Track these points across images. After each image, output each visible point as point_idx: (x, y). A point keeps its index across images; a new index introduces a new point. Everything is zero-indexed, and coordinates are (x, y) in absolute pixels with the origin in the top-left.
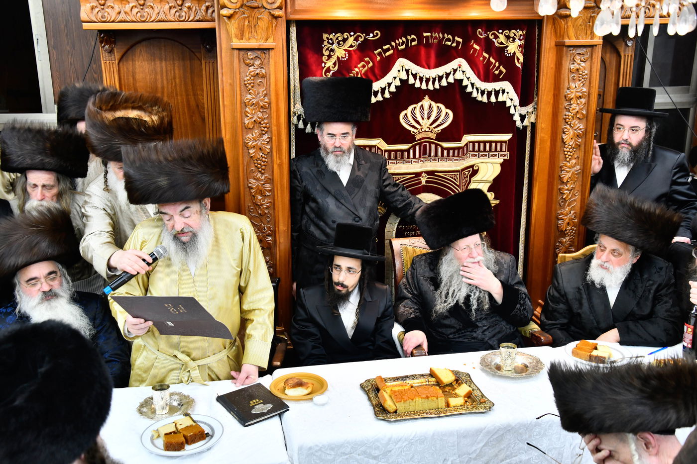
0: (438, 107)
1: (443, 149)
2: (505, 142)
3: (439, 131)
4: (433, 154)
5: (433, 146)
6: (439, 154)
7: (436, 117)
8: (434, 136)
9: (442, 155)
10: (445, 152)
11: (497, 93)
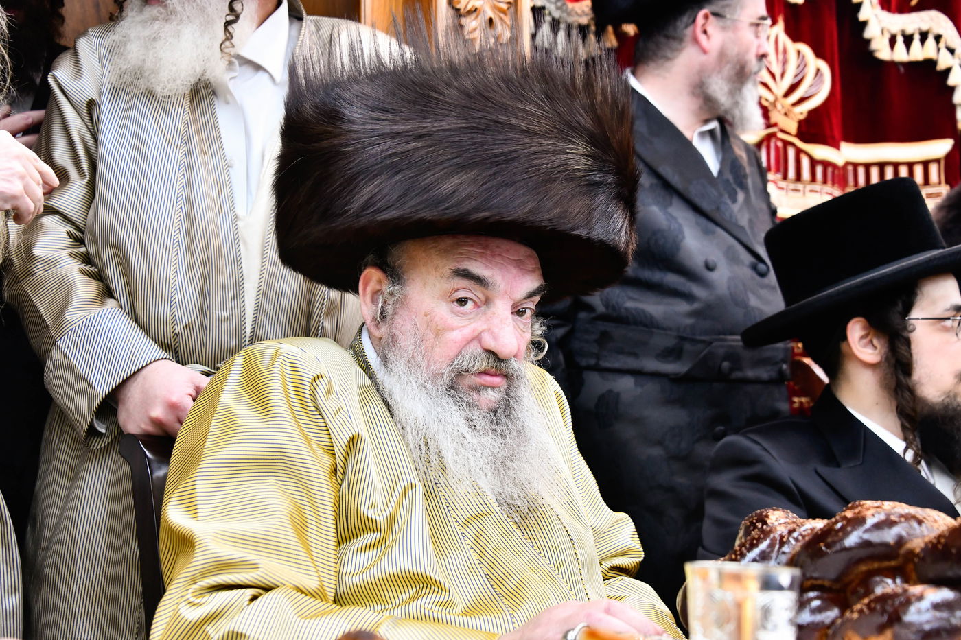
0: (799, 52)
1: (814, 163)
2: (938, 161)
3: (802, 113)
4: (791, 173)
5: (791, 153)
6: (806, 174)
7: (796, 76)
8: (792, 127)
9: (813, 179)
10: (819, 170)
11: (908, 40)
